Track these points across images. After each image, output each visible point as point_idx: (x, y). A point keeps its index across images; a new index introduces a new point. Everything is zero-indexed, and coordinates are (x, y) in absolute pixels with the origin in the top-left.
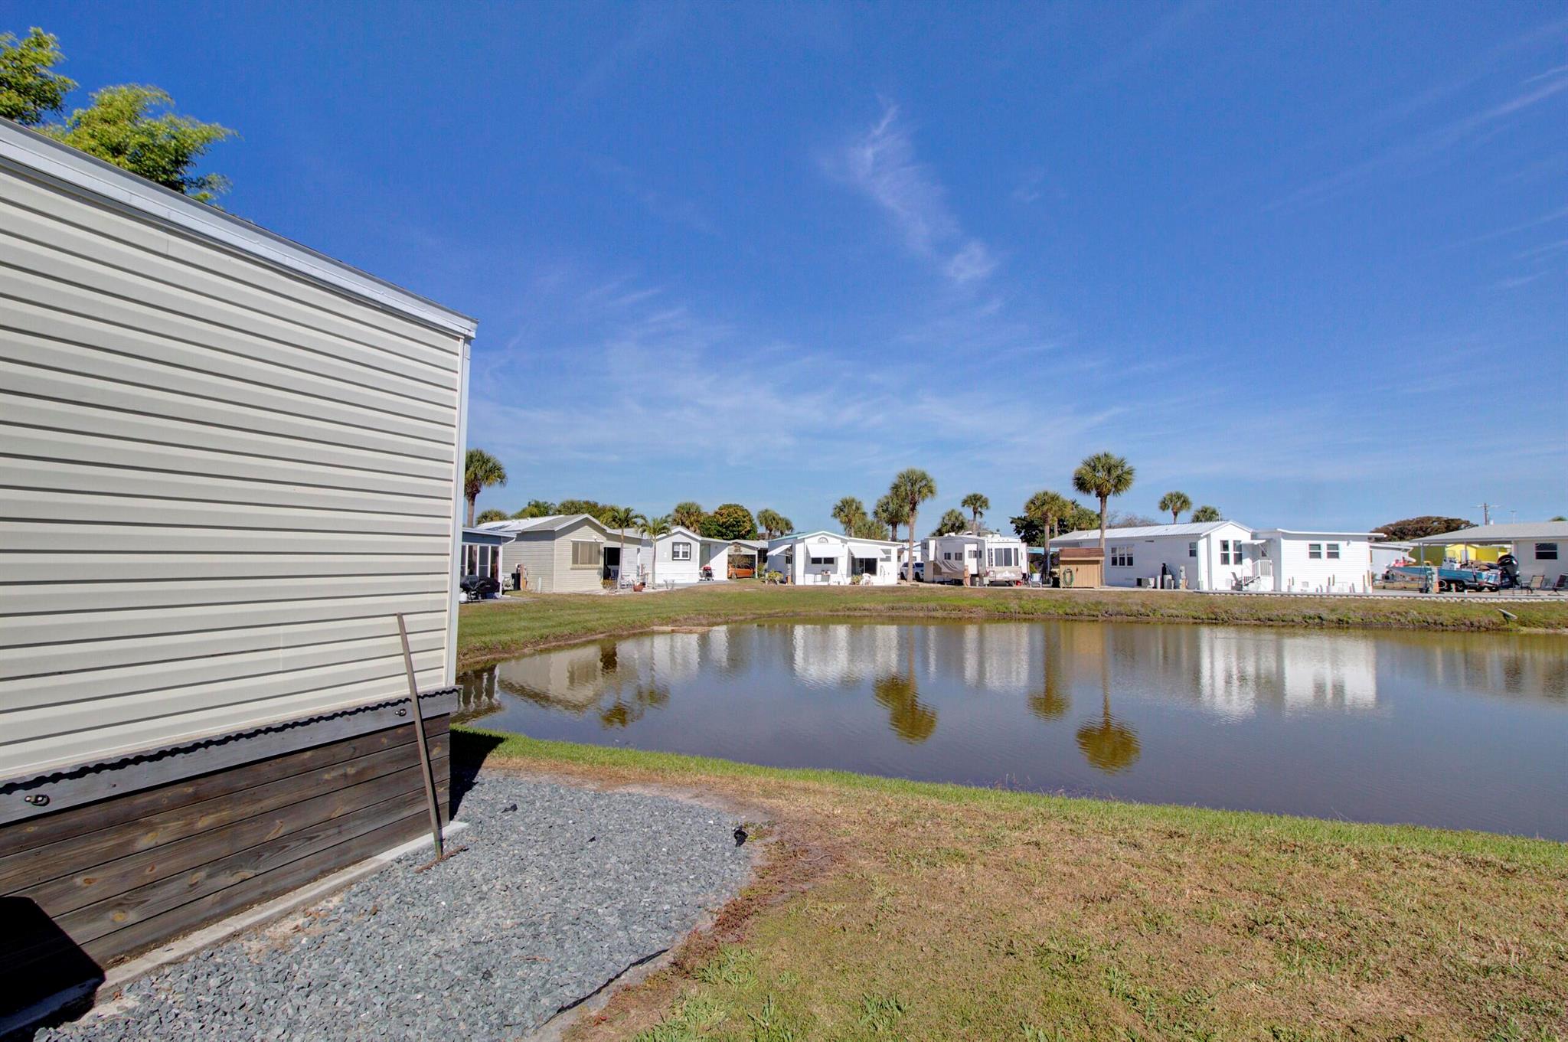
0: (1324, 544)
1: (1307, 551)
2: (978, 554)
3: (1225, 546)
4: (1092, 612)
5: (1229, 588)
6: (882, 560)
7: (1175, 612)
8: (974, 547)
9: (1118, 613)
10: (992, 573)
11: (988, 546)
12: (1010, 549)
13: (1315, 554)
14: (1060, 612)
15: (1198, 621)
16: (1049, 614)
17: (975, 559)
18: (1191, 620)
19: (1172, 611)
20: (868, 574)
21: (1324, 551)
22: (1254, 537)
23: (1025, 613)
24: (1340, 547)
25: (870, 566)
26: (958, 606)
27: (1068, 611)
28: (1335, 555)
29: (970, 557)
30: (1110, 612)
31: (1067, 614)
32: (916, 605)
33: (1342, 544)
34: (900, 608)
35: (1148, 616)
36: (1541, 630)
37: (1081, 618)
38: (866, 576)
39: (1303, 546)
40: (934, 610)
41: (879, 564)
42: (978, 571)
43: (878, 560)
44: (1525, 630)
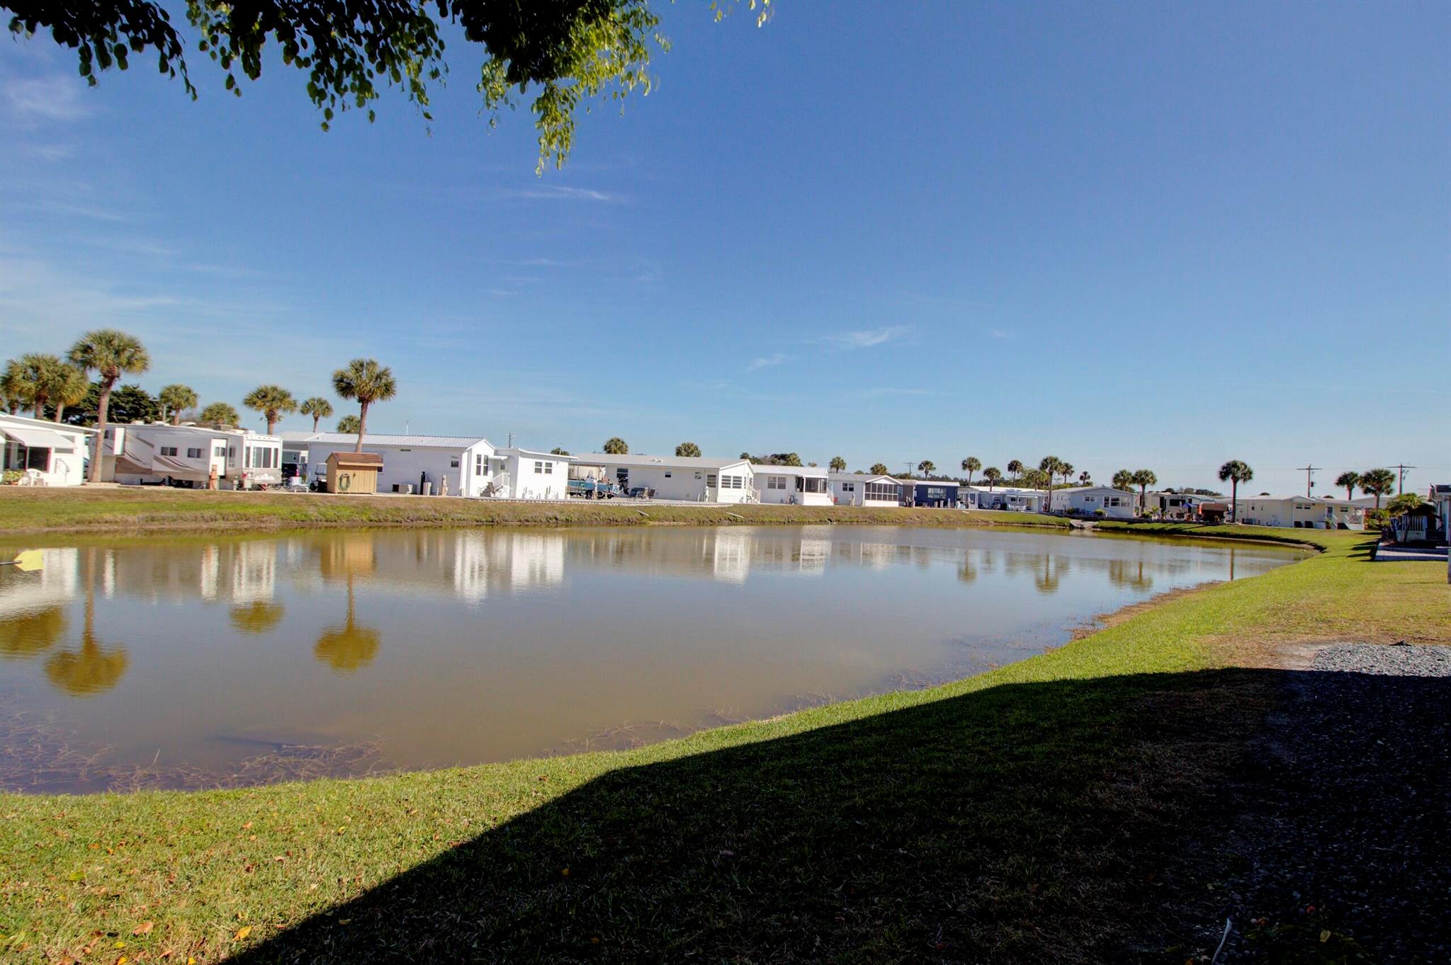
0: (544, 462)
1: (533, 467)
2: (229, 453)
3: (479, 460)
4: (396, 519)
5: (479, 495)
6: (59, 450)
7: (463, 517)
8: (222, 444)
9: (419, 519)
10: (250, 475)
11: (246, 444)
12: (270, 449)
13: (538, 471)
14: (364, 518)
15: (479, 523)
16: (354, 521)
17: (223, 458)
18: (475, 523)
19: (460, 515)
20: (36, 471)
21: (544, 468)
22: (496, 453)
23: (327, 521)
24: (553, 465)
25: (38, 458)
26: (245, 515)
27: (373, 517)
28: (549, 471)
29: (217, 455)
30: (411, 518)
31: (371, 521)
32: (188, 514)
33: (554, 463)
34: (163, 519)
35: (441, 520)
36: (657, 523)
37: (384, 524)
38: (33, 473)
39: (532, 462)
40: (215, 520)
41: (53, 457)
42: (226, 471)
43: (53, 451)
44: (651, 523)
